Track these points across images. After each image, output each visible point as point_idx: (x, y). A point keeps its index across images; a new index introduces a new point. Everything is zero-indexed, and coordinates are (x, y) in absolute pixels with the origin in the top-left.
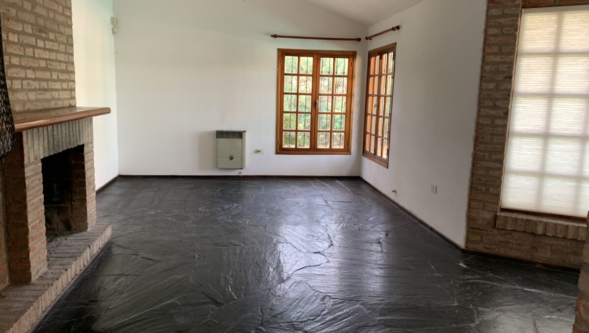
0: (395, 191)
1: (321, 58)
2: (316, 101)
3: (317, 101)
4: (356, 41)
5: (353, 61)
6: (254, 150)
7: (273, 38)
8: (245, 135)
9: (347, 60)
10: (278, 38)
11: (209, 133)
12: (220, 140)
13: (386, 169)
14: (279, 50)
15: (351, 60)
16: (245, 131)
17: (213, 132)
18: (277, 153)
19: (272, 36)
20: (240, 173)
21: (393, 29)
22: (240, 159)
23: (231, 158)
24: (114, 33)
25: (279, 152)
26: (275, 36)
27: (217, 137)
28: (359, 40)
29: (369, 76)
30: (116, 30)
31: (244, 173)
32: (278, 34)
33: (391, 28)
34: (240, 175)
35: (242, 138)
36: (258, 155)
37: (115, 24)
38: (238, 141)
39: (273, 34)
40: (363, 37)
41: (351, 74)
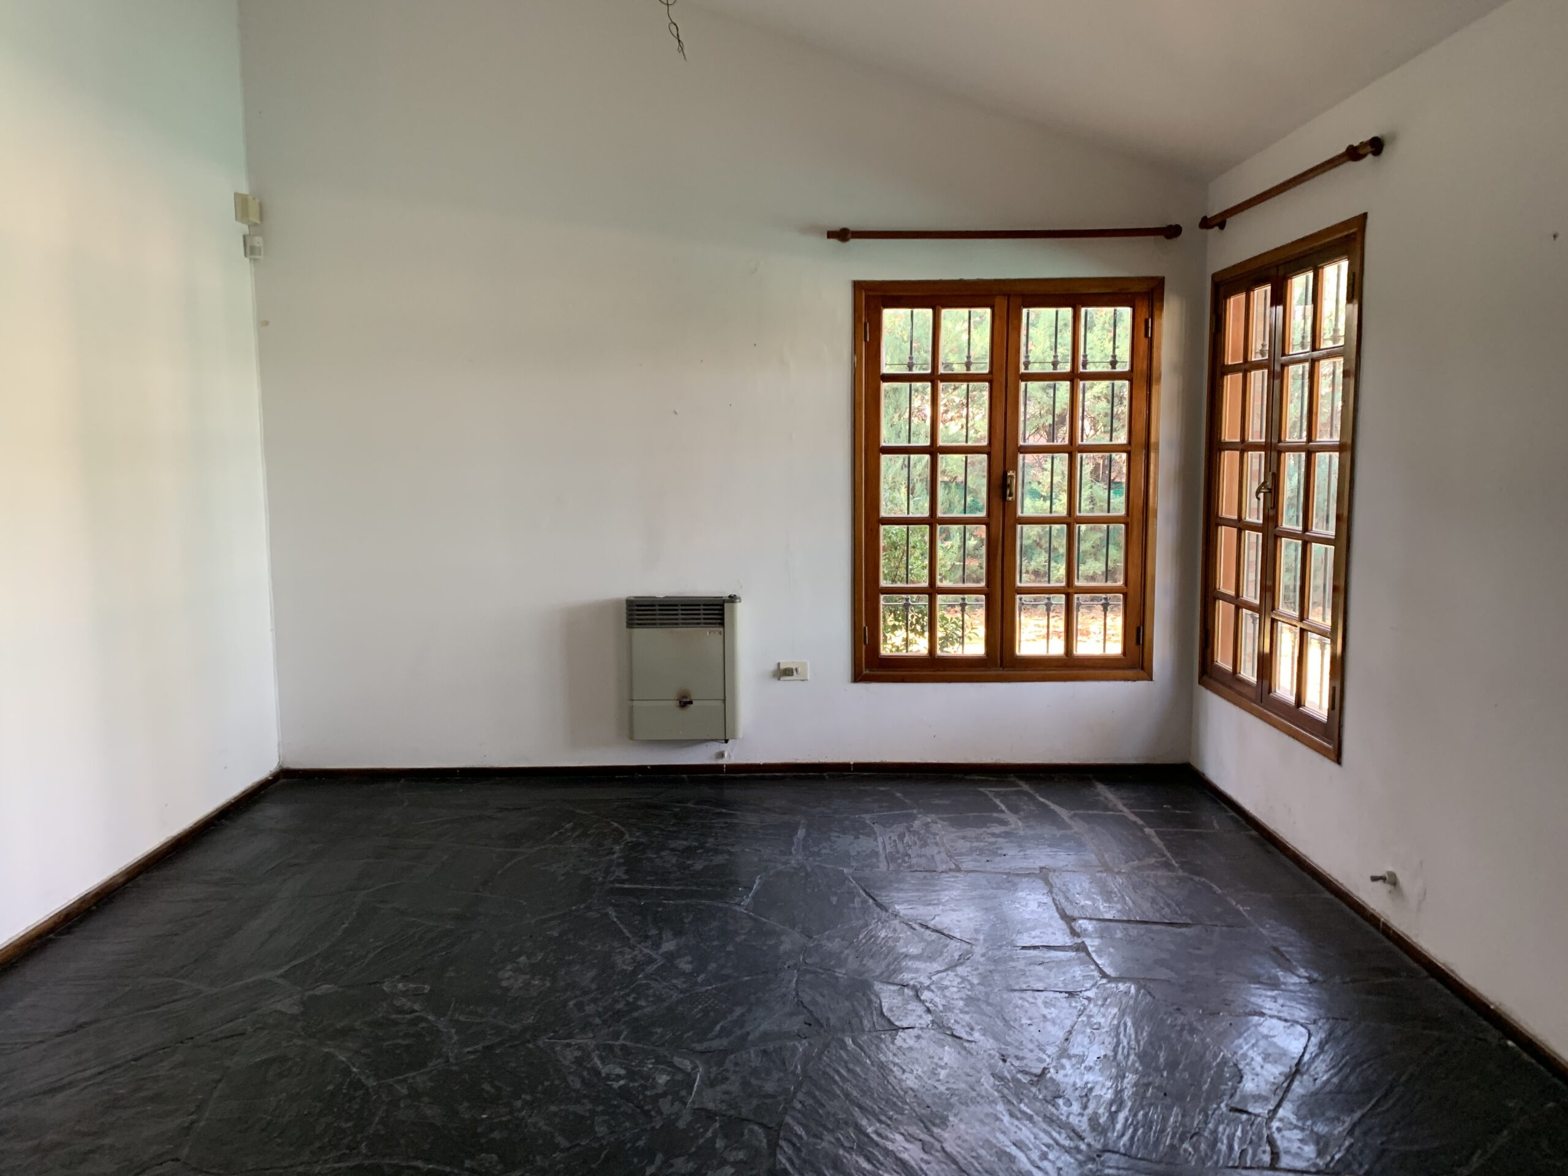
0: (1390, 880)
1: (1025, 311)
2: (1005, 473)
3: (1010, 473)
4: (1161, 238)
5: (1152, 317)
6: (773, 667)
7: (834, 242)
8: (733, 612)
9: (1126, 312)
10: (853, 242)
11: (600, 609)
12: (639, 633)
13: (1329, 765)
14: (858, 286)
15: (1143, 313)
16: (733, 599)
17: (617, 602)
18: (858, 677)
19: (831, 235)
20: (721, 755)
21: (1354, 154)
22: (720, 704)
23: (685, 702)
24: (250, 250)
25: (865, 672)
26: (842, 235)
27: (631, 623)
28: (1172, 232)
29: (1218, 370)
30: (258, 241)
31: (734, 755)
32: (853, 225)
33: (1343, 150)
34: (720, 762)
35: (722, 624)
36: (786, 683)
37: (255, 219)
38: (708, 636)
39: (837, 226)
40: (1188, 221)
41: (1142, 365)
